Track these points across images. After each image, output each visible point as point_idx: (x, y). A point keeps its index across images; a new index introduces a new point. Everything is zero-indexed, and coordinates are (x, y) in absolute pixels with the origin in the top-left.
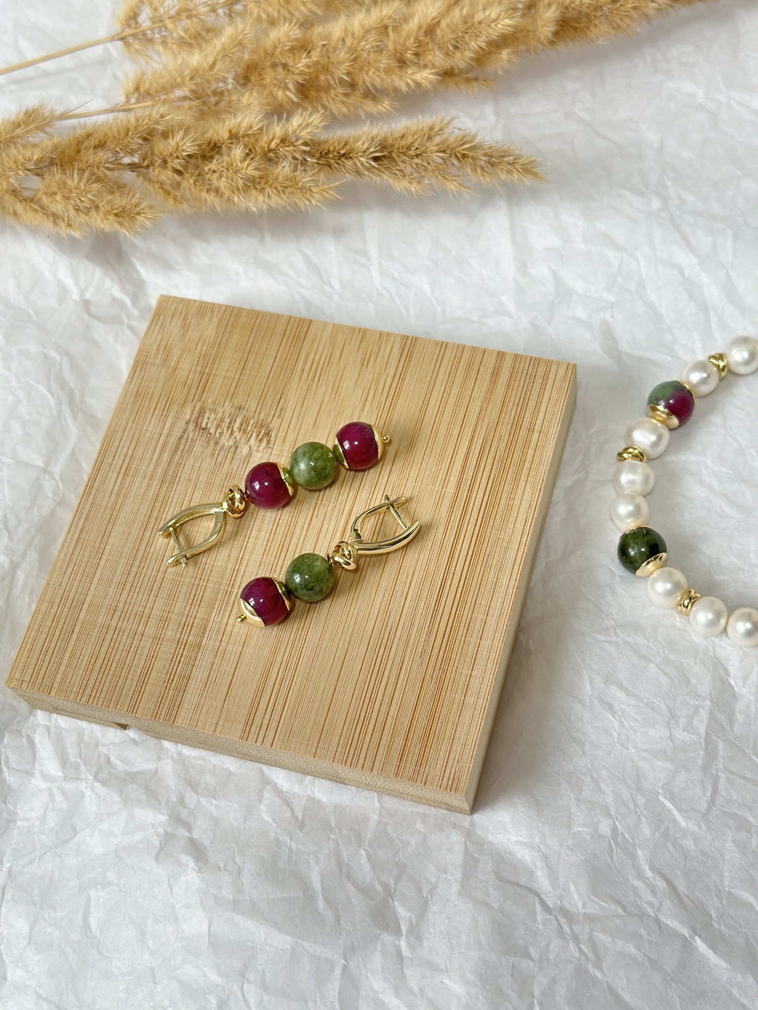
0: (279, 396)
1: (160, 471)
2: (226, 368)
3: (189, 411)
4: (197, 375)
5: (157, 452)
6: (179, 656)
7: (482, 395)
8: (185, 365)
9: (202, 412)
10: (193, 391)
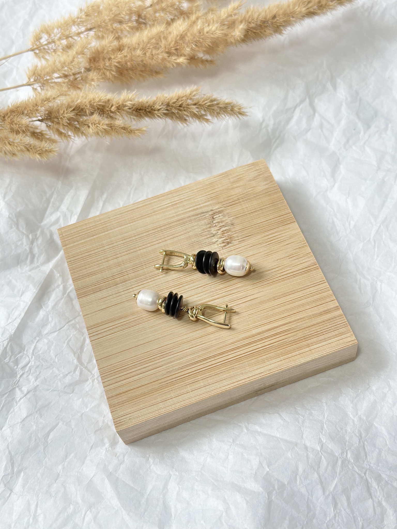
0: (249, 235)
1: (183, 216)
2: (247, 206)
3: (217, 207)
4: (236, 198)
5: (191, 209)
6: (108, 280)
7: (311, 314)
8: (237, 191)
9: (220, 212)
10: (228, 202)
